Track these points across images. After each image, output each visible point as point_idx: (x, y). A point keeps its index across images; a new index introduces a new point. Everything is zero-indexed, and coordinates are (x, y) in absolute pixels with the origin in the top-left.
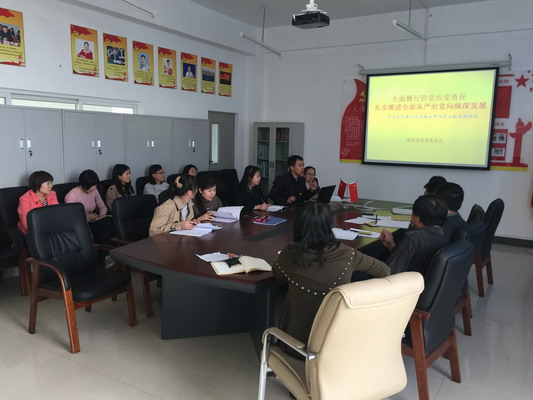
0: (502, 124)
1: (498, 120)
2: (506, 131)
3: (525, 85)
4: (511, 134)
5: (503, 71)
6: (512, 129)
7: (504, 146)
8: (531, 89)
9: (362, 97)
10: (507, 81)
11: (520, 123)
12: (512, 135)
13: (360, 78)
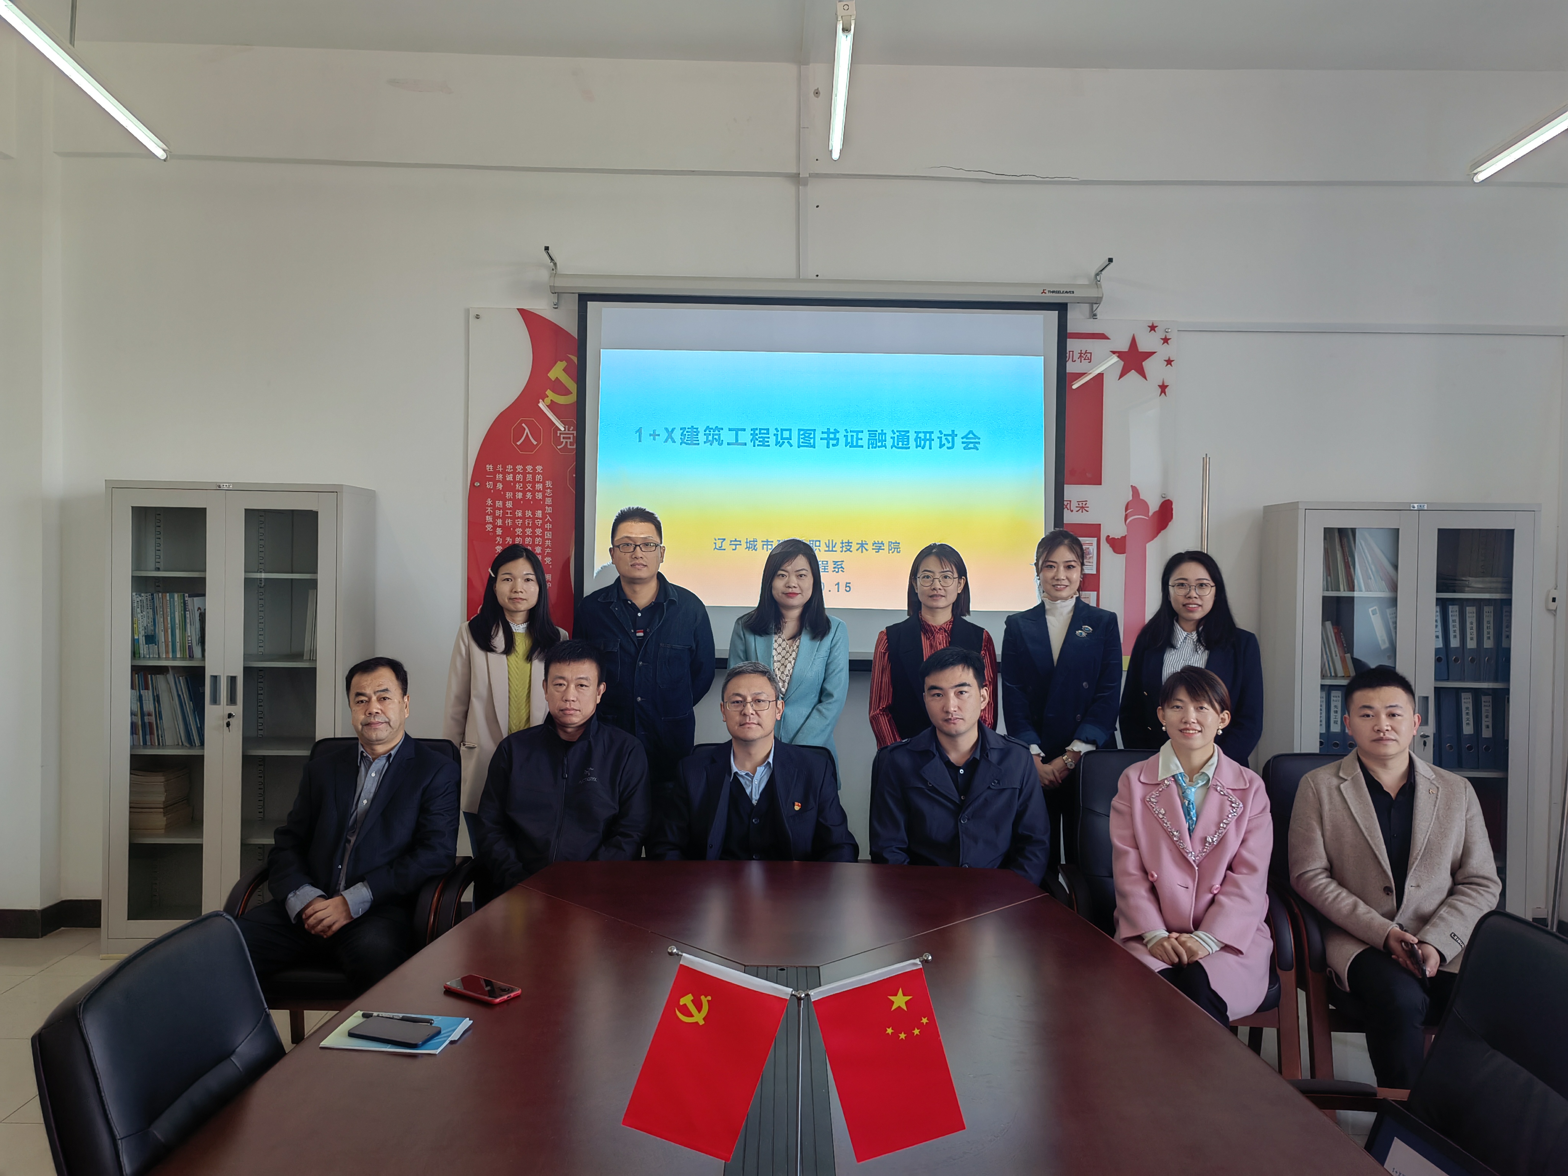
0: (1083, 508)
1: (1073, 492)
2: (1094, 531)
3: (1142, 373)
4: (1109, 540)
5: (1077, 321)
6: (1115, 525)
7: (1093, 583)
8: (1163, 388)
9: (559, 388)
10: (1085, 356)
12: (1118, 545)
13: (542, 307)
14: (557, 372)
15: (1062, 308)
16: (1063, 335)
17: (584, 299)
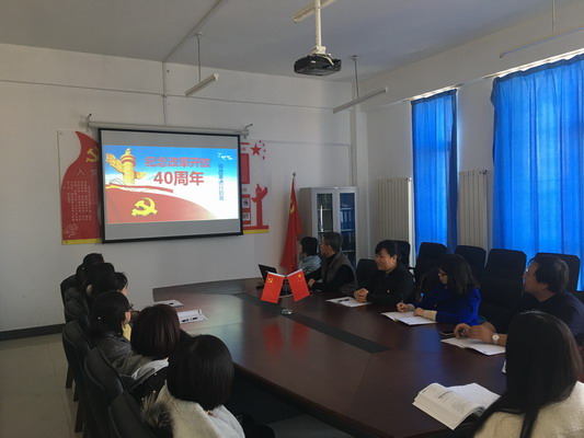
0: (246, 190)
1: (243, 186)
2: (248, 196)
3: (258, 154)
4: (253, 199)
5: (242, 140)
6: (254, 195)
7: (249, 210)
8: (263, 158)
9: (91, 157)
10: (245, 149)
11: (258, 189)
13: (83, 131)
14: (90, 152)
15: (239, 136)
16: (239, 143)
17: (100, 129)
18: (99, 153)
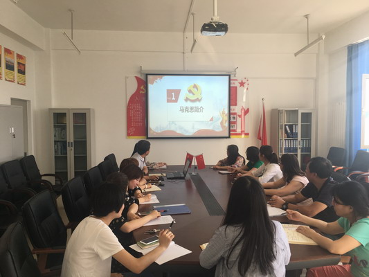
0: (234, 110)
1: (232, 107)
3: (244, 86)
4: (238, 115)
5: (232, 77)
7: (235, 123)
8: (247, 89)
9: (143, 90)
10: (234, 83)
11: (243, 109)
13: (139, 76)
14: (142, 87)
17: (147, 75)
18: (146, 88)
